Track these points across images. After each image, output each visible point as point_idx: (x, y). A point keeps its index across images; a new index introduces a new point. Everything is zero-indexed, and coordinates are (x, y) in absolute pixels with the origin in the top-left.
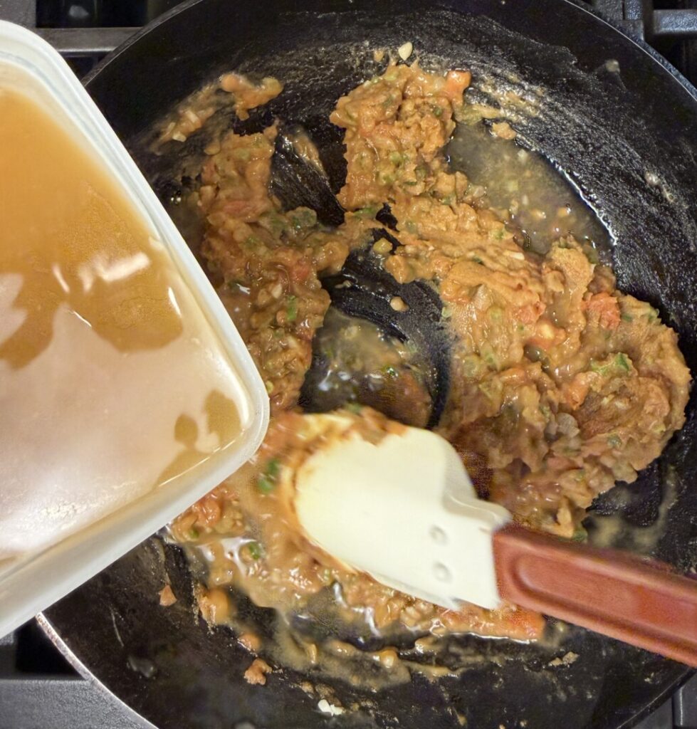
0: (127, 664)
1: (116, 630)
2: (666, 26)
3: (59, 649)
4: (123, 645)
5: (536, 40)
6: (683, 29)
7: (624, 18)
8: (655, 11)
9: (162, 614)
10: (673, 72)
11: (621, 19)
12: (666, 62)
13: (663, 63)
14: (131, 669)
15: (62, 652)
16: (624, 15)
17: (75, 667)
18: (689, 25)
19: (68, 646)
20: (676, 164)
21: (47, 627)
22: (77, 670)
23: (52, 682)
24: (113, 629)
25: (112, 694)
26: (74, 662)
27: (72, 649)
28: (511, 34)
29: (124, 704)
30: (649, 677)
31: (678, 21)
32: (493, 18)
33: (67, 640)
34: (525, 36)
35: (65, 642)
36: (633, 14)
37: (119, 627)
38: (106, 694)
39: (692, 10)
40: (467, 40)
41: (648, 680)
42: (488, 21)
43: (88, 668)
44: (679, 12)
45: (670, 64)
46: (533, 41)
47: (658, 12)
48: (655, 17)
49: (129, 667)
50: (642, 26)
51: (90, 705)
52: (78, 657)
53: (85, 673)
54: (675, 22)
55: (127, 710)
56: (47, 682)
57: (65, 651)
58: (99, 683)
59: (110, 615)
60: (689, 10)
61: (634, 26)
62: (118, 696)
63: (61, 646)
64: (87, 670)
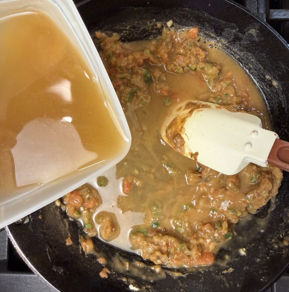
0: (52, 269)
1: (48, 255)
2: (275, 16)
3: (25, 262)
4: (51, 261)
5: (222, 20)
6: (282, 17)
7: (258, 12)
8: (270, 10)
9: (67, 249)
10: (277, 34)
11: (257, 13)
12: (274, 30)
13: (273, 31)
14: (54, 271)
15: (26, 263)
16: (258, 11)
17: (31, 269)
18: (284, 16)
19: (29, 261)
20: (277, 72)
21: (20, 253)
22: (32, 270)
23: (22, 275)
24: (47, 254)
25: (46, 281)
26: (31, 267)
27: (30, 261)
28: (212, 18)
29: (51, 284)
30: (262, 278)
31: (280, 14)
32: (205, 11)
33: (28, 258)
34: (218, 19)
35: (28, 259)
36: (262, 11)
37: (49, 253)
38: (44, 280)
39: (285, 10)
40: (195, 20)
41: (262, 280)
42: (203, 12)
43: (37, 270)
44: (280, 10)
45: (276, 31)
46: (221, 21)
47: (272, 10)
48: (271, 12)
49: (53, 270)
50: (265, 16)
51: (37, 285)
52: (33, 265)
53: (35, 271)
54: (279, 14)
55: (52, 287)
56: (20, 275)
57: (27, 263)
58: (41, 276)
59: (46, 248)
60: (284, 10)
61: (262, 16)
62: (48, 281)
63: (26, 261)
64: (36, 270)
